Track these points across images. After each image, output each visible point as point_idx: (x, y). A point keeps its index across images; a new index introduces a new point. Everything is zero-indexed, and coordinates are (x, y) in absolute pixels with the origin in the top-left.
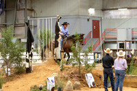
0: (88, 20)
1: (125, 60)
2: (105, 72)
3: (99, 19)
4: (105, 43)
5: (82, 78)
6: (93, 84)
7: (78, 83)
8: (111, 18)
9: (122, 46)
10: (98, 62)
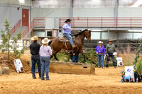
0: (18, 9)
1: (49, 47)
2: (33, 59)
3: (29, 8)
4: (34, 31)
5: (10, 63)
6: (22, 69)
7: (7, 68)
8: (40, 8)
9: (50, 34)
10: (26, 49)
